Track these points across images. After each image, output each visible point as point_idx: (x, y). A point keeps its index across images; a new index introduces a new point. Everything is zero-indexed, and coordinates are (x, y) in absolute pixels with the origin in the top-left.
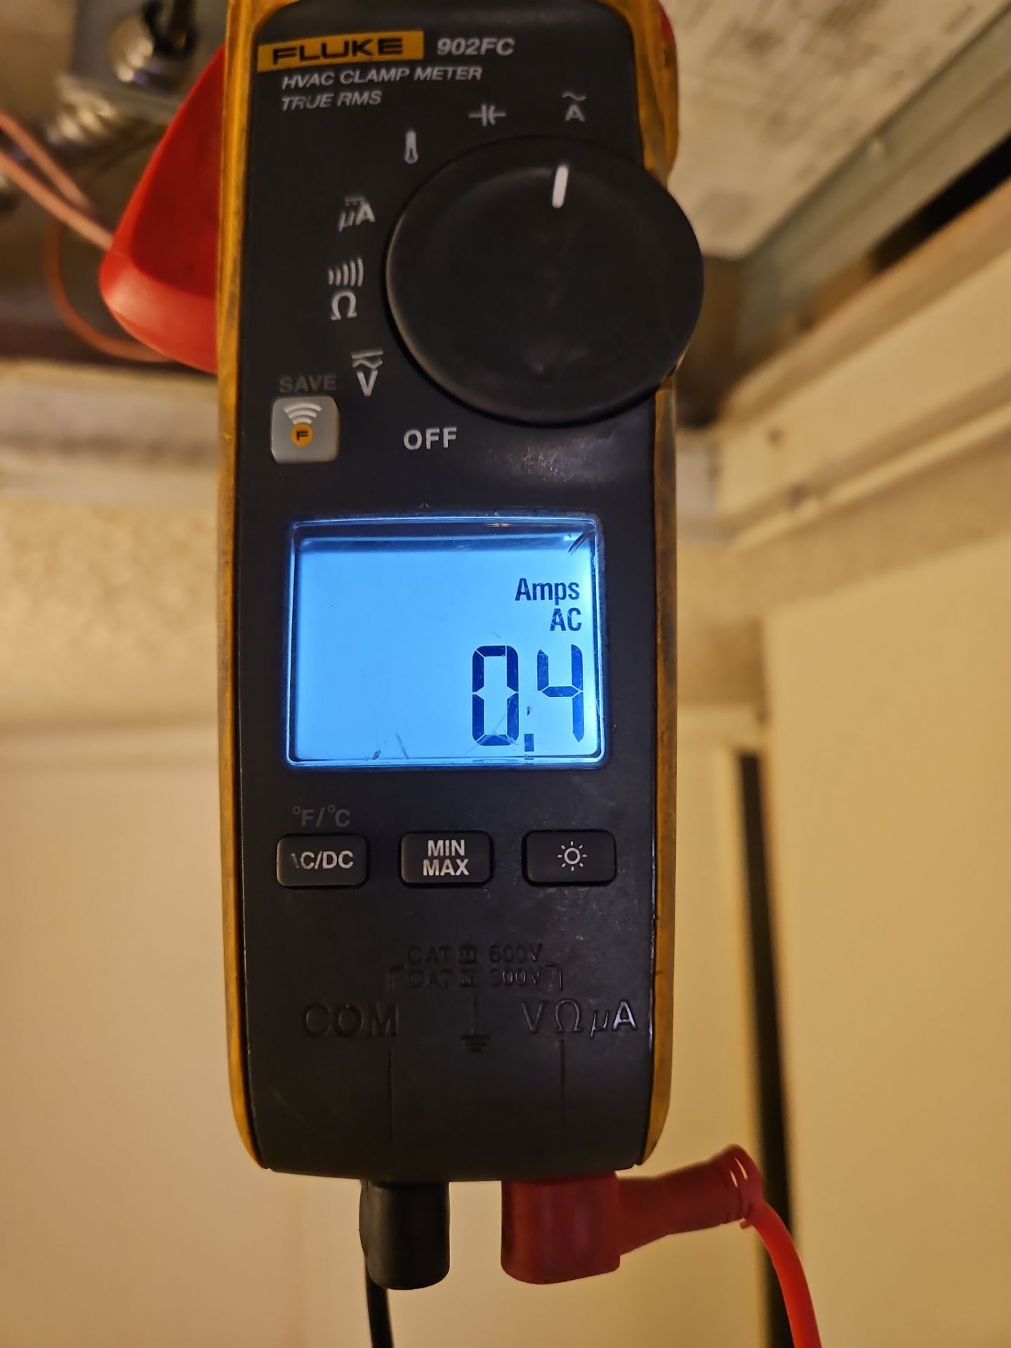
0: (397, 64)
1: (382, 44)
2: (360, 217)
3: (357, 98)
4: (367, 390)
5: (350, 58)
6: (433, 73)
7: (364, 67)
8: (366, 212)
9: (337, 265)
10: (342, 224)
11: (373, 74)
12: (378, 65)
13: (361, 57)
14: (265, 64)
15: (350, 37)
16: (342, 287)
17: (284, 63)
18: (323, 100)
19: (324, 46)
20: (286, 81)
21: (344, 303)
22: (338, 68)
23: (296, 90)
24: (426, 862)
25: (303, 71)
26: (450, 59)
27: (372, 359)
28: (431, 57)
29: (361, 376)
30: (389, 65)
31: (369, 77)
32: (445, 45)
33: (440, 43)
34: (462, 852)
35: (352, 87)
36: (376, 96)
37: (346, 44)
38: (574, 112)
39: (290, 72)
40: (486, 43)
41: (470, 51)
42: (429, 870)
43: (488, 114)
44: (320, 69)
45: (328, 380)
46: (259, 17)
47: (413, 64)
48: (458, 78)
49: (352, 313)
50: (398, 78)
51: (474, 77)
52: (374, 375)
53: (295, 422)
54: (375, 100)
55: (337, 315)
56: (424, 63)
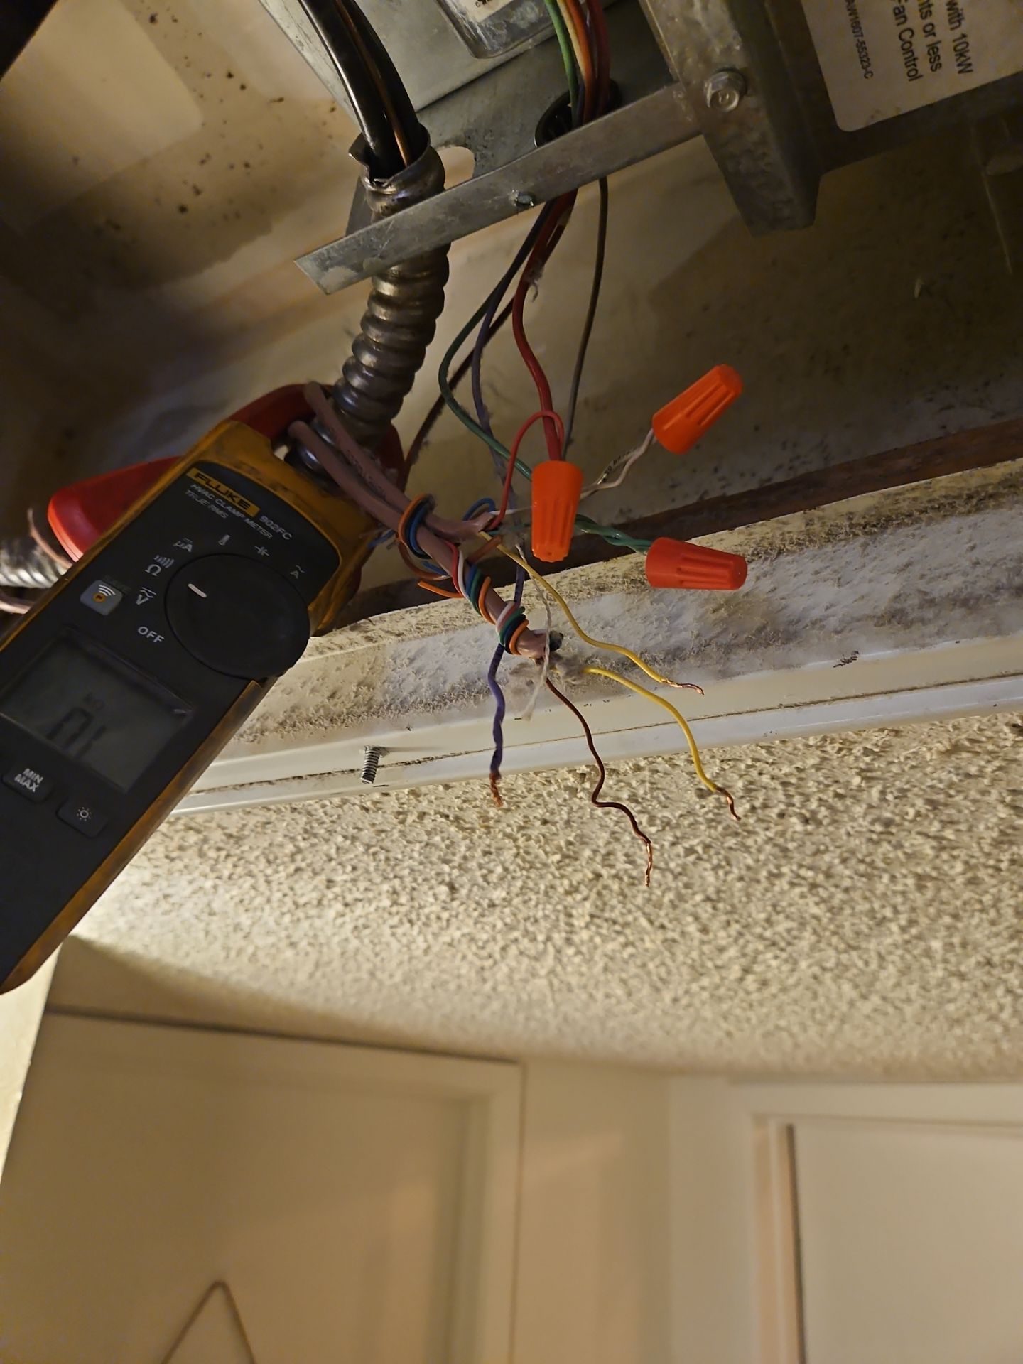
0: (242, 512)
1: (241, 502)
2: (186, 547)
3: (217, 511)
4: (139, 602)
5: (225, 497)
6: (253, 524)
7: (228, 504)
8: (189, 548)
9: (162, 555)
10: (176, 545)
11: (229, 508)
12: (234, 507)
13: (230, 500)
14: (192, 474)
15: (231, 491)
16: (159, 564)
17: (199, 480)
18: (203, 502)
19: (219, 486)
20: (194, 485)
21: (154, 569)
22: (218, 497)
23: (196, 492)
24: (20, 775)
25: (203, 487)
26: (263, 525)
27: (150, 594)
28: (256, 519)
29: (140, 596)
30: (238, 510)
31: (227, 508)
32: (265, 519)
33: (263, 517)
34: (39, 781)
35: (218, 506)
36: (225, 515)
37: (228, 491)
38: (296, 574)
39: (198, 484)
40: (280, 530)
41: (272, 528)
42: (18, 779)
43: (262, 551)
44: (211, 492)
45: (126, 589)
46: (202, 459)
47: (247, 516)
48: (261, 532)
49: (155, 574)
50: (238, 516)
51: (267, 536)
52: (146, 599)
53: (100, 592)
54: (223, 516)
55: (148, 571)
56: (251, 519)
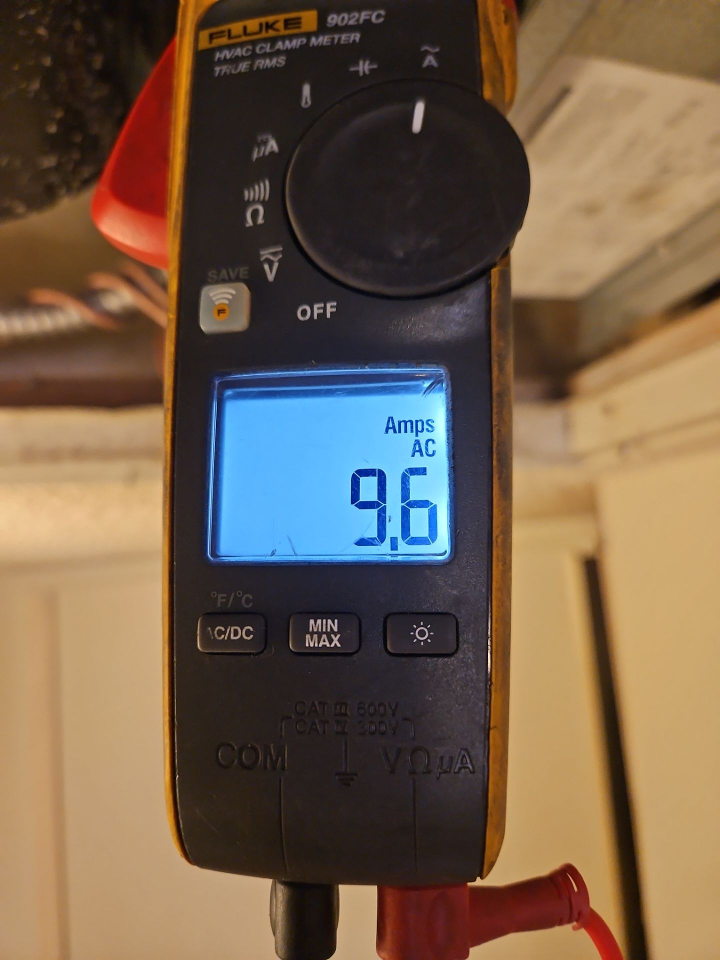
0: (297, 36)
1: (287, 23)
2: (268, 150)
3: (268, 63)
4: (271, 277)
5: (264, 35)
6: (324, 40)
7: (273, 40)
8: (273, 145)
9: (250, 185)
10: (255, 156)
11: (280, 45)
12: (283, 38)
13: (271, 33)
14: (204, 44)
15: (263, 20)
16: (254, 202)
17: (217, 42)
18: (243, 67)
19: (245, 28)
20: (218, 55)
21: (255, 214)
22: (254, 43)
23: (225, 61)
24: (308, 636)
25: (229, 47)
26: (337, 29)
27: (275, 254)
28: (323, 28)
29: (266, 267)
30: (291, 37)
31: (277, 47)
32: (333, 19)
33: (329, 19)
34: (335, 629)
35: (265, 55)
36: (282, 60)
37: (261, 25)
38: (429, 61)
39: (221, 48)
40: (364, 16)
41: (352, 22)
42: (310, 642)
43: (364, 67)
44: (242, 45)
45: (243, 271)
46: (201, 11)
47: (308, 35)
48: (342, 42)
49: (260, 221)
50: (298, 47)
51: (354, 41)
52: (276, 265)
53: (217, 303)
54: (280, 63)
55: (250, 223)
56: (316, 34)
